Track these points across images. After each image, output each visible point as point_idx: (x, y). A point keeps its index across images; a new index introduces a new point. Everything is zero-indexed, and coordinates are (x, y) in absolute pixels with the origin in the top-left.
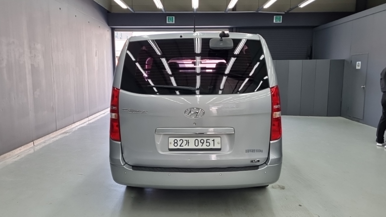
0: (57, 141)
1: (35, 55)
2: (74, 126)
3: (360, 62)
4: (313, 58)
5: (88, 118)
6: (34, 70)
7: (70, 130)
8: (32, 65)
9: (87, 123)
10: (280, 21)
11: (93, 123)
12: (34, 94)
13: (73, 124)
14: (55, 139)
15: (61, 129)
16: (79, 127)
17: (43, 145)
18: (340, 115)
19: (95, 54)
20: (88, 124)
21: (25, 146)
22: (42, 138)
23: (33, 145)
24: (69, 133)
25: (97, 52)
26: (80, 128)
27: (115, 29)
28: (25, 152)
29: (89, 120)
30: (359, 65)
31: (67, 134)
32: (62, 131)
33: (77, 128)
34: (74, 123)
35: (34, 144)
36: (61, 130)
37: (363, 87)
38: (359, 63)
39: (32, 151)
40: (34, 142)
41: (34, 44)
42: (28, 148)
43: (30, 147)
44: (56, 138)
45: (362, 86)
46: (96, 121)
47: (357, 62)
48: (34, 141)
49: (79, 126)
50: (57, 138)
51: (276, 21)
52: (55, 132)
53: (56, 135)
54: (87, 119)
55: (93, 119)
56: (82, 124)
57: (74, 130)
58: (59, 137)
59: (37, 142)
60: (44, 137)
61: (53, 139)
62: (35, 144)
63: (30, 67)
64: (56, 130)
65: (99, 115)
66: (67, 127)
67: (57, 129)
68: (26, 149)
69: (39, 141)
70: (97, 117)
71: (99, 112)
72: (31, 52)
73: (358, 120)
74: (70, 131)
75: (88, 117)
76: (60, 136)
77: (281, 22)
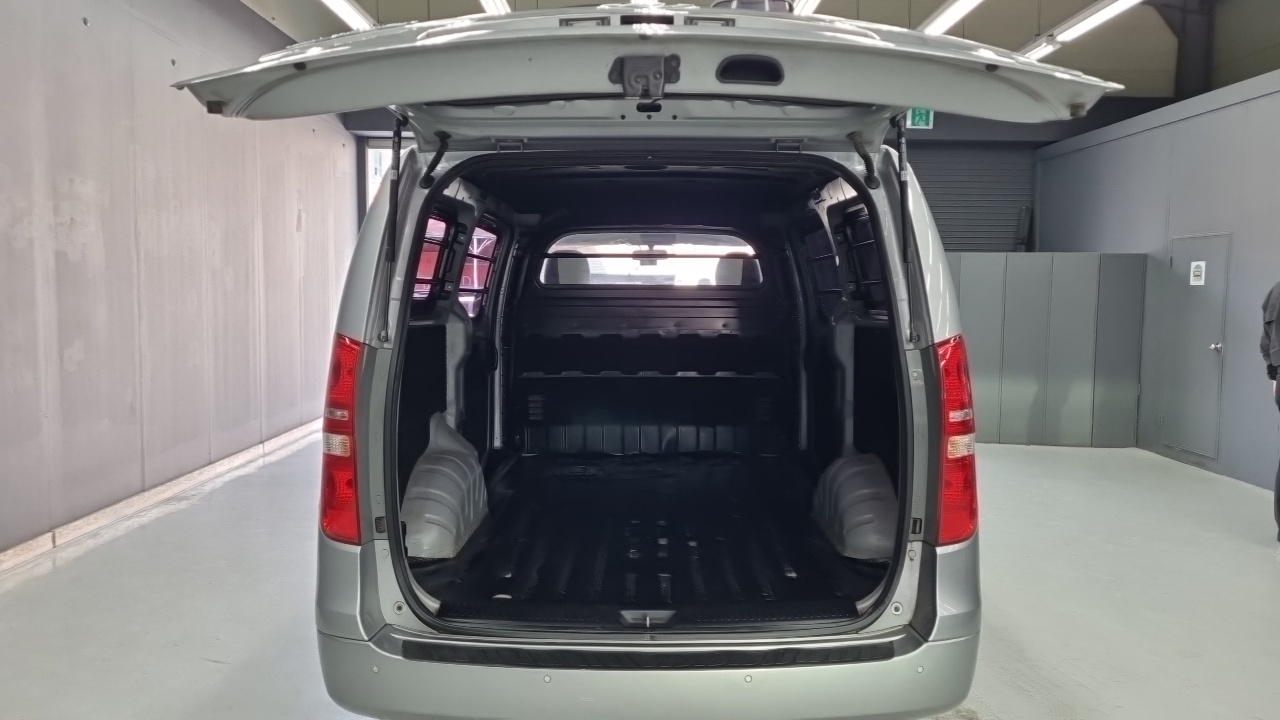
0: (143, 527)
1: (72, 219)
2: (209, 472)
3: (1203, 264)
4: (1037, 248)
5: (261, 446)
6: (66, 271)
7: (195, 488)
8: (60, 256)
9: (261, 462)
10: (927, 124)
11: (279, 463)
12: (61, 358)
13: (206, 468)
14: (136, 522)
15: (162, 484)
16: (227, 478)
17: (91, 543)
18: (1138, 442)
19: (295, 222)
20: (262, 467)
21: (18, 549)
22: (85, 519)
23: (51, 545)
24: (190, 501)
25: (304, 216)
26: (231, 481)
27: (371, 142)
28: (19, 571)
29: (266, 451)
30: (1198, 274)
31: (183, 505)
32: (163, 492)
33: (219, 482)
34: (211, 463)
35: (54, 541)
36: (159, 488)
37: (1216, 348)
38: (1198, 267)
39: (46, 566)
40: (57, 535)
41: (71, 181)
42: (31, 555)
43: (39, 551)
44: (138, 519)
45: (1213, 346)
46: (289, 457)
47: (1194, 264)
48: (58, 531)
49: (229, 474)
50: (145, 519)
51: (913, 124)
52: (135, 498)
53: (141, 507)
54: (259, 450)
55: (279, 449)
56: (237, 468)
57: (208, 488)
58: (154, 514)
59: (66, 534)
60: (94, 515)
61: (129, 523)
62: (58, 542)
63: (52, 262)
64: (144, 491)
65: (304, 437)
66: (182, 479)
67: (147, 485)
68: (22, 559)
69: (74, 530)
70: (297, 440)
71: (302, 425)
72: (56, 210)
73: (1199, 461)
74: (194, 493)
75: (262, 442)
76: (155, 511)
77: (931, 126)
